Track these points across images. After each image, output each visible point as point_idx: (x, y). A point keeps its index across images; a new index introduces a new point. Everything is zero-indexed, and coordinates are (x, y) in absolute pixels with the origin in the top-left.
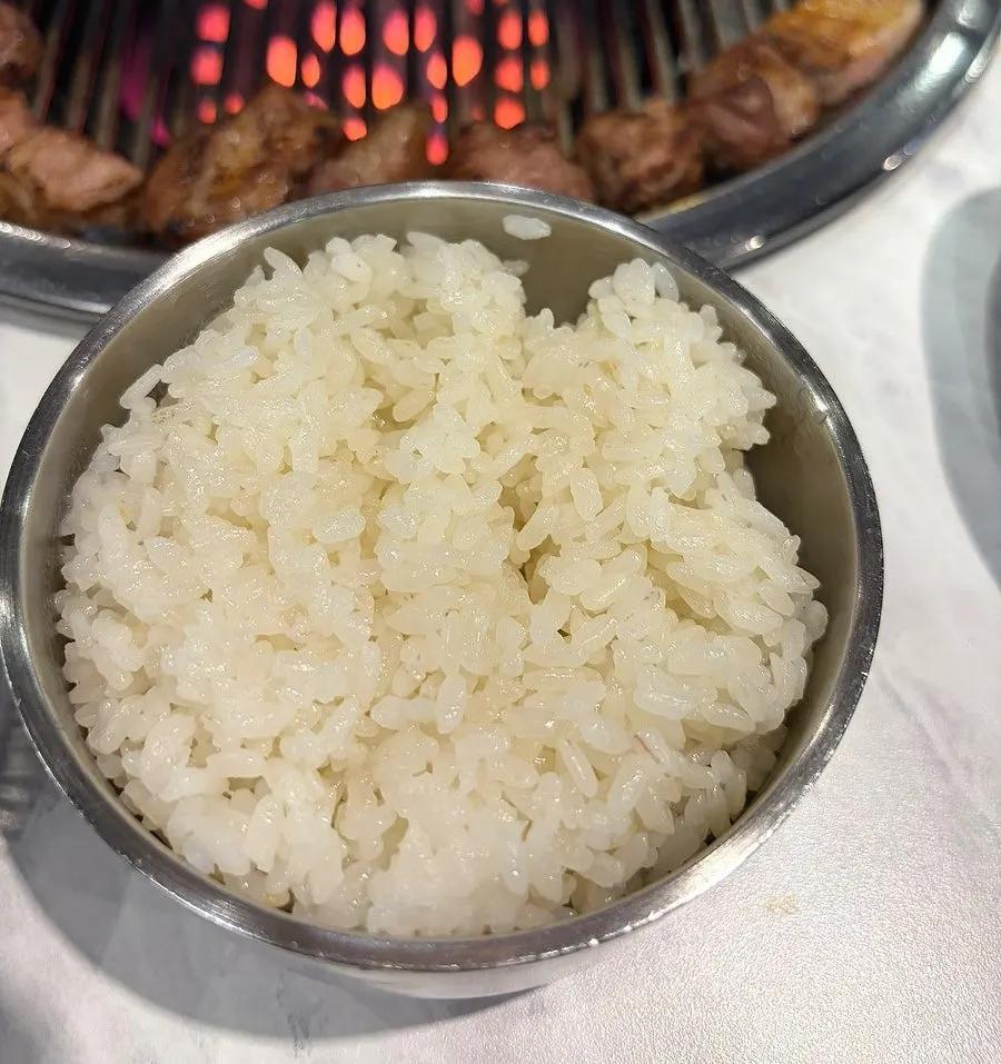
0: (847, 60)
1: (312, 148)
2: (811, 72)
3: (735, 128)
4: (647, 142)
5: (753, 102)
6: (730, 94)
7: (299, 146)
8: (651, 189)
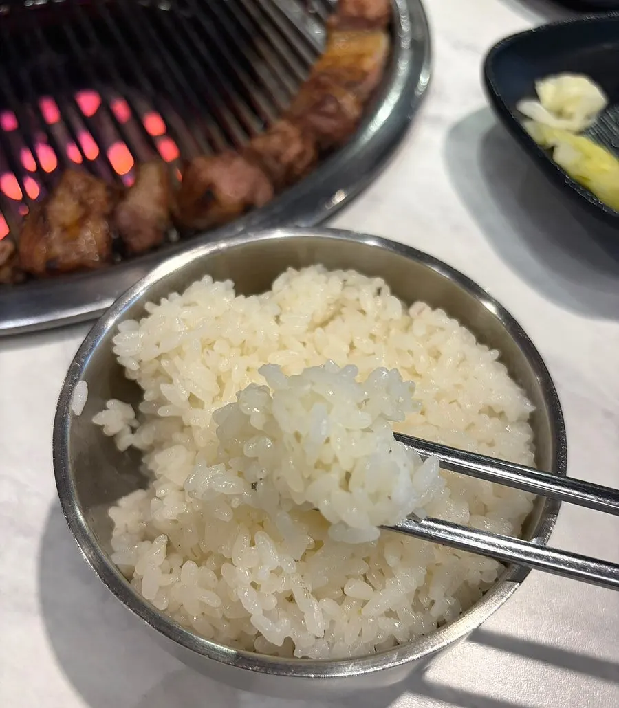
0: (365, 74)
1: (109, 199)
2: (350, 86)
3: (326, 124)
4: (287, 142)
5: (331, 107)
6: (317, 107)
7: (102, 200)
8: (300, 166)
